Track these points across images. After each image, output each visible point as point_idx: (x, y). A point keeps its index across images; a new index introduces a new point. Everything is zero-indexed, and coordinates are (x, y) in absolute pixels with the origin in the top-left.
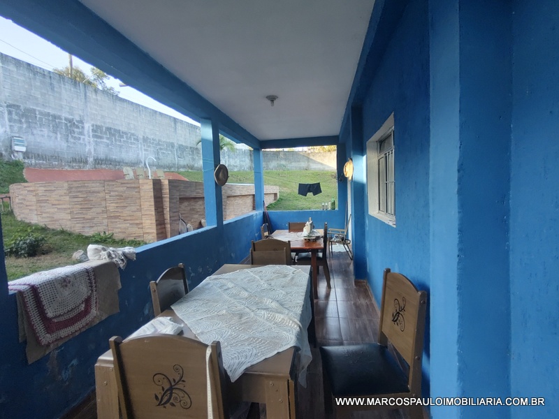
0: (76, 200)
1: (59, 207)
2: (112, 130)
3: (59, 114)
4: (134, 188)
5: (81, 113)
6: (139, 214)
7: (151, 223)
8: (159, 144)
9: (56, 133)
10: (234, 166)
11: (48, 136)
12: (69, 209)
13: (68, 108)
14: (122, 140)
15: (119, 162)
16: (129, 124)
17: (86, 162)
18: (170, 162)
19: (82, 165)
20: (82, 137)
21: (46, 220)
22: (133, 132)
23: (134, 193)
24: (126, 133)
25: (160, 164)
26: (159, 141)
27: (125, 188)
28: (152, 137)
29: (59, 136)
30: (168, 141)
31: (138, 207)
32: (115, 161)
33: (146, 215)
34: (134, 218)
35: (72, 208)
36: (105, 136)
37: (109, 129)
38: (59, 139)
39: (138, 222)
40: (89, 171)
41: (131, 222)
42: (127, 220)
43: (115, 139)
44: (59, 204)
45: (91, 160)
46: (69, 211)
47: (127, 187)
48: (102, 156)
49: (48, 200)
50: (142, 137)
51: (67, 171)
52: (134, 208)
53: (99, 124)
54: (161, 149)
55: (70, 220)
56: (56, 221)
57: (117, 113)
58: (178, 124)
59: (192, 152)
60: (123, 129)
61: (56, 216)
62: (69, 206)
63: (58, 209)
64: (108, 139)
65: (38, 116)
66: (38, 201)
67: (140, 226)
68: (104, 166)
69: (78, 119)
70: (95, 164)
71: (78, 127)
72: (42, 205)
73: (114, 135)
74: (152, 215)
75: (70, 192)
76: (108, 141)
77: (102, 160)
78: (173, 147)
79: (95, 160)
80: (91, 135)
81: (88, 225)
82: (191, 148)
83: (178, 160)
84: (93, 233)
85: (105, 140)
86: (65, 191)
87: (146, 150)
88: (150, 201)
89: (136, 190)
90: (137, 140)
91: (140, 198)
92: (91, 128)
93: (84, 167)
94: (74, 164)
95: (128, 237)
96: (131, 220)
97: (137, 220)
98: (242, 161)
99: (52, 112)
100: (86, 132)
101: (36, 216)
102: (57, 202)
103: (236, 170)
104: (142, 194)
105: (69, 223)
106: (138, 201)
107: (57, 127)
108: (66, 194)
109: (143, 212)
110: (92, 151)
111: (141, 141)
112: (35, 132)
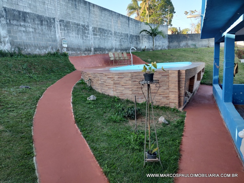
0: (135, 83)
1: (125, 87)
2: (101, 29)
3: (79, 23)
4: (166, 75)
5: (87, 20)
6: (168, 91)
7: (175, 97)
8: (121, 36)
9: (78, 35)
10: (159, 46)
11: (75, 37)
12: (131, 88)
13: (82, 18)
14: (105, 35)
15: (104, 49)
16: (108, 24)
17: (91, 51)
18: (126, 47)
19: (89, 52)
20: (89, 35)
21: (118, 94)
22: (110, 29)
23: (166, 78)
24: (106, 31)
25: (122, 48)
26: (121, 33)
27: (161, 76)
28: (118, 31)
29: (79, 36)
30: (125, 33)
31: (167, 87)
32: (103, 49)
33: (172, 92)
34: (165, 93)
35: (133, 88)
36: (98, 34)
37: (100, 29)
38: (79, 38)
39: (167, 95)
40: (92, 55)
41: (163, 96)
42: (161, 95)
43: (102, 35)
44: (125, 85)
45: (92, 49)
46: (131, 89)
47: (162, 75)
48: (97, 46)
49: (120, 83)
50: (113, 32)
51: (83, 56)
52: (165, 88)
53: (95, 26)
54: (122, 39)
55: (131, 94)
56: (123, 94)
57: (103, 18)
58: (130, 21)
59: (137, 38)
60: (105, 28)
61: (124, 92)
62: (131, 87)
63: (125, 88)
64: (99, 35)
65: (71, 25)
66: (115, 84)
67: (168, 98)
68: (98, 52)
69: (87, 25)
70: (94, 52)
71: (87, 30)
72: (116, 85)
73: (102, 32)
74: (176, 92)
75: (132, 79)
76: (99, 37)
77: (97, 49)
78: (128, 36)
79: (94, 49)
80: (92, 33)
81: (140, 97)
82: (136, 36)
83: (130, 45)
84: (143, 101)
85: (98, 36)
86: (129, 78)
87: (115, 40)
88: (175, 84)
89: (167, 77)
90: (111, 34)
91: (169, 82)
92: (92, 29)
93: (90, 53)
94: (86, 52)
95: (161, 104)
96: (163, 94)
97: (166, 94)
98: (163, 42)
99: (76, 22)
100: (90, 33)
101: (113, 92)
102: (124, 84)
103: (159, 49)
104: (170, 79)
105: (131, 96)
106: (167, 83)
107: (79, 31)
108: (129, 80)
109: (170, 90)
110: (93, 43)
111: (113, 35)
112: (70, 35)
